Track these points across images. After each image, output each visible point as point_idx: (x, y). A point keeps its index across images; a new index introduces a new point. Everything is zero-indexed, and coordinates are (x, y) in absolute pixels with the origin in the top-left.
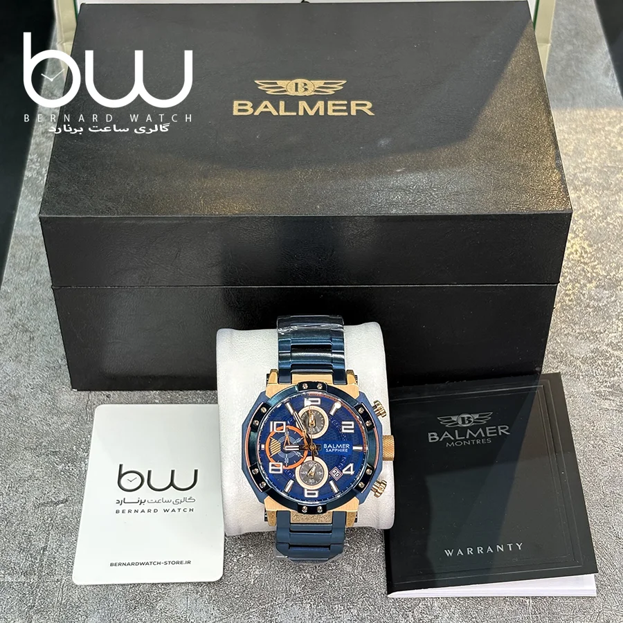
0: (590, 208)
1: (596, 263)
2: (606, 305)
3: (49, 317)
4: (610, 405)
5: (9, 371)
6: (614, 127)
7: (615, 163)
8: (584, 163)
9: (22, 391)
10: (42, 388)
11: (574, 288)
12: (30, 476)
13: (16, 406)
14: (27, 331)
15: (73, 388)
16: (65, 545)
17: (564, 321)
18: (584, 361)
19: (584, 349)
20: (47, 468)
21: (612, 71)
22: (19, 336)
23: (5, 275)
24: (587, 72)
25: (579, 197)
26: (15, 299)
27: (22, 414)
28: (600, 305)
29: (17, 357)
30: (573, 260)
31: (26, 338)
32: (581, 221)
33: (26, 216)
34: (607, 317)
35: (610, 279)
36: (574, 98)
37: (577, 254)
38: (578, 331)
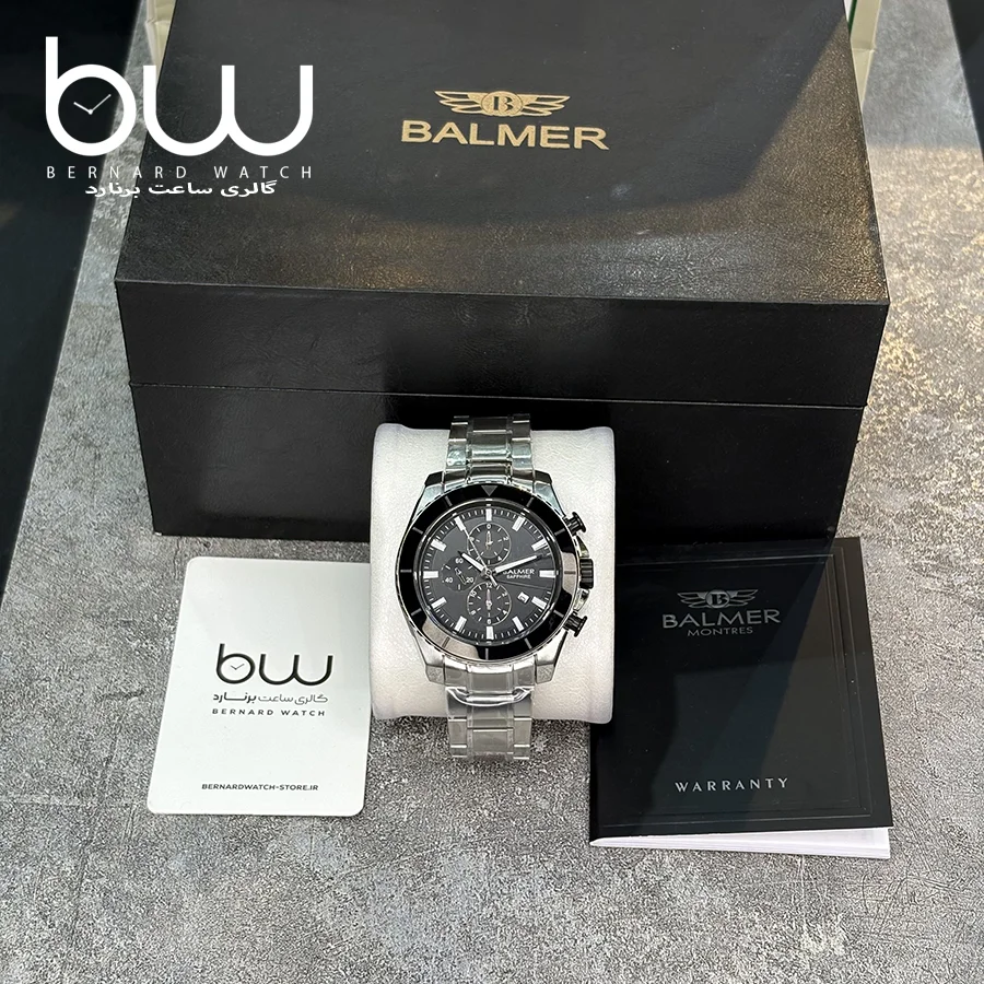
0: (921, 295)
1: (925, 377)
2: (935, 439)
3: (124, 426)
4: (933, 585)
5: (63, 502)
6: (962, 176)
7: (961, 229)
8: (915, 228)
9: (82, 532)
10: (111, 529)
11: (890, 413)
12: (91, 656)
13: (73, 554)
14: (90, 445)
15: (156, 530)
16: (139, 756)
17: (873, 461)
18: (899, 519)
19: (900, 502)
20: (115, 644)
21: (964, 93)
22: (79, 452)
23: (60, 363)
24: (927, 93)
25: (905, 279)
26: (75, 398)
27: (81, 566)
28: (927, 438)
29: (75, 483)
30: (891, 371)
31: (89, 456)
32: (906, 314)
33: (93, 275)
34: (937, 457)
35: (943, 401)
36: (905, 131)
37: (897, 363)
38: (893, 475)
